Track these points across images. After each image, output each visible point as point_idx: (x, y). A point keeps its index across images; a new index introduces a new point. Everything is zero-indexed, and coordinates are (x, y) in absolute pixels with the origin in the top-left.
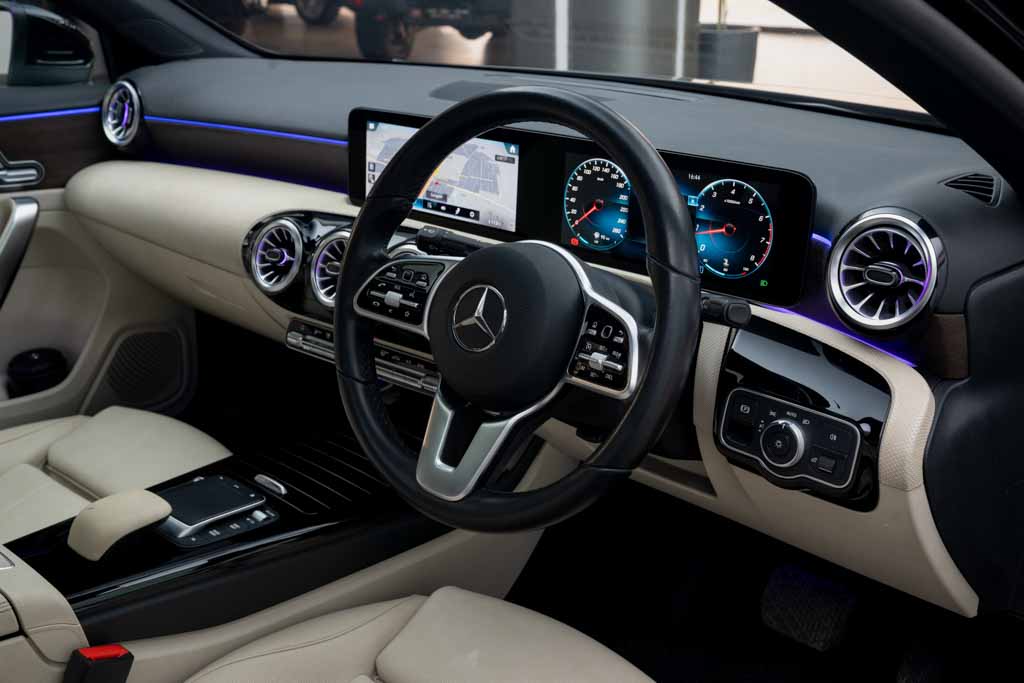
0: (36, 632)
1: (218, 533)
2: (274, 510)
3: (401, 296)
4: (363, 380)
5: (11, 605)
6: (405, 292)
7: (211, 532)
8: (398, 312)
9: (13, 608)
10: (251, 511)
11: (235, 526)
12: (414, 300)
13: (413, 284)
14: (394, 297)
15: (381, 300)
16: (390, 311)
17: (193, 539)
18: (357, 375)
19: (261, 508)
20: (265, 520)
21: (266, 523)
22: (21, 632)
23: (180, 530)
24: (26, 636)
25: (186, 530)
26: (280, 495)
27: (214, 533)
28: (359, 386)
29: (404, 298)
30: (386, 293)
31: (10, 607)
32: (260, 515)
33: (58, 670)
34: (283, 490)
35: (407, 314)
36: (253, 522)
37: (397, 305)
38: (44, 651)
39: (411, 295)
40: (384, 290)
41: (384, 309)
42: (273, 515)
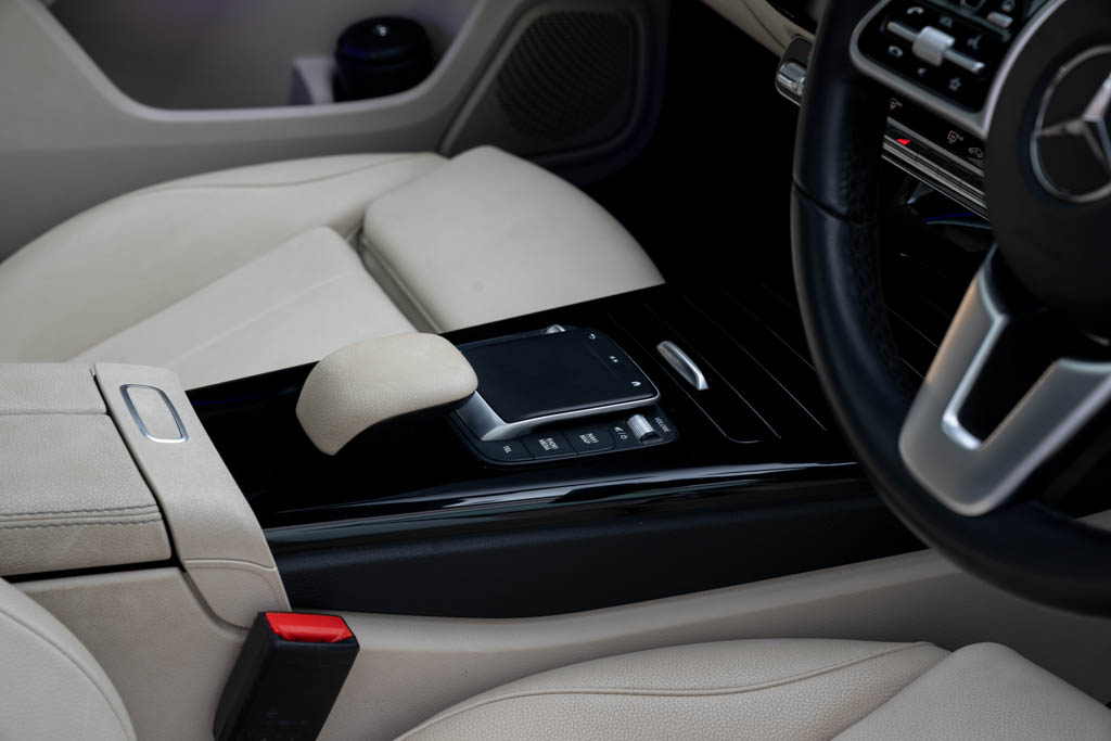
0: (198, 567)
1: (554, 446)
2: (672, 420)
3: (950, 41)
4: (843, 210)
5: (161, 510)
6: (960, 31)
7: (542, 442)
8: (938, 76)
9: (165, 518)
10: (628, 414)
11: (589, 438)
12: (974, 55)
13: (978, 19)
14: (935, 41)
15: (906, 45)
16: (921, 71)
17: (507, 449)
18: (832, 198)
19: (646, 412)
20: (648, 436)
21: (647, 443)
22: (174, 561)
23: (489, 426)
24: (183, 569)
25: (500, 428)
26: (693, 389)
27: (548, 444)
28: (832, 225)
29: (955, 47)
30: (918, 29)
31: (158, 515)
32: (642, 426)
33: (233, 639)
34: (702, 383)
35: (955, 84)
36: (624, 437)
37: (937, 61)
38: (210, 602)
39: (973, 42)
40: (917, 24)
41: (909, 64)
42: (666, 429)
